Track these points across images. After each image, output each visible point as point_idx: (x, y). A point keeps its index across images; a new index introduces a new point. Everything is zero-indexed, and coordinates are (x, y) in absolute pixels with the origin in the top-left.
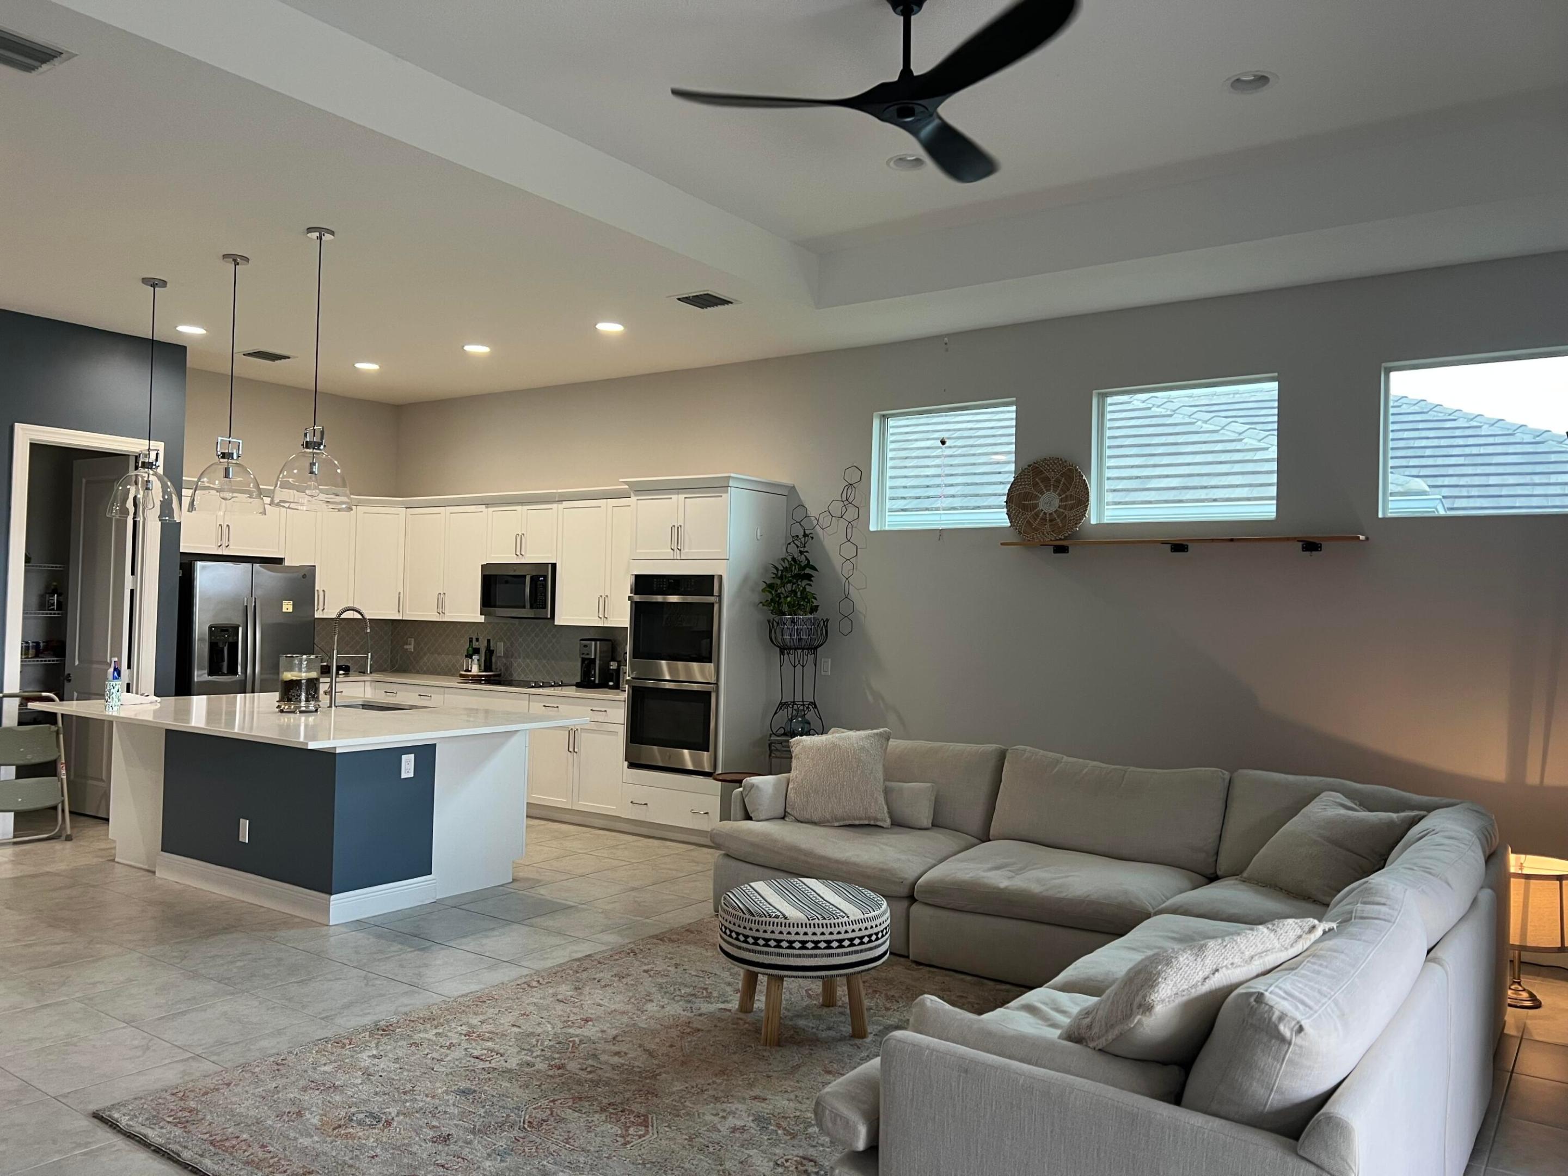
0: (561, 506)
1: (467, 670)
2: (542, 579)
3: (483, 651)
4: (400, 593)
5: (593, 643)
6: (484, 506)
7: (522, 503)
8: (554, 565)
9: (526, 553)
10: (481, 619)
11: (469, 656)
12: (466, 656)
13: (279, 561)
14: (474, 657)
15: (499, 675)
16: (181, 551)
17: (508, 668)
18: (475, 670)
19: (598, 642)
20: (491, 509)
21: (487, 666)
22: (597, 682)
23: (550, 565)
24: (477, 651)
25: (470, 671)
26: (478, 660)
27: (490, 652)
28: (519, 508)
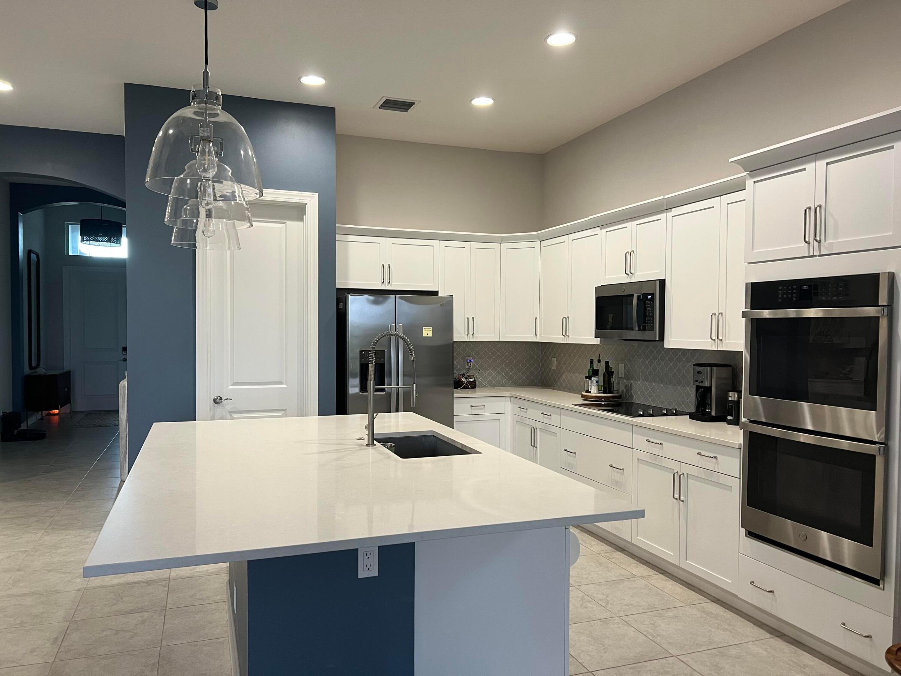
0: (670, 214)
1: (588, 391)
2: (649, 297)
3: (601, 373)
4: (536, 318)
5: (709, 368)
6: (599, 228)
7: (632, 219)
8: (662, 282)
9: (635, 270)
10: (597, 341)
11: (589, 377)
12: (587, 377)
13: (435, 293)
14: (593, 378)
15: (620, 397)
16: (337, 287)
17: (628, 389)
18: (594, 391)
19: (715, 368)
20: (604, 230)
21: (607, 387)
22: (713, 414)
23: (658, 281)
24: (595, 373)
25: (590, 392)
26: (597, 382)
27: (609, 373)
28: (628, 224)
